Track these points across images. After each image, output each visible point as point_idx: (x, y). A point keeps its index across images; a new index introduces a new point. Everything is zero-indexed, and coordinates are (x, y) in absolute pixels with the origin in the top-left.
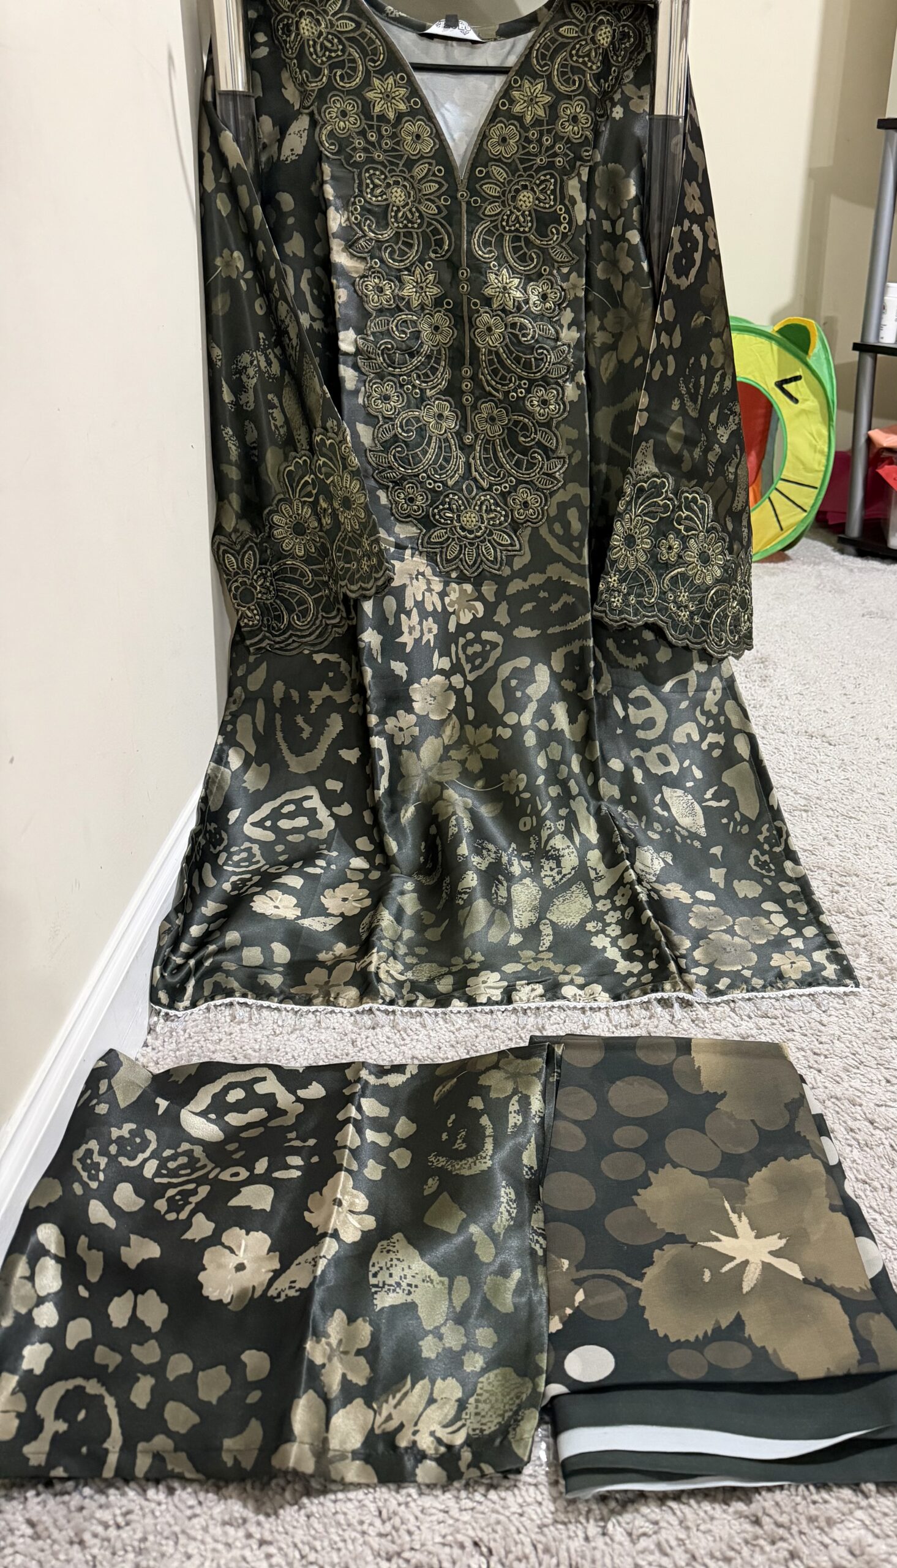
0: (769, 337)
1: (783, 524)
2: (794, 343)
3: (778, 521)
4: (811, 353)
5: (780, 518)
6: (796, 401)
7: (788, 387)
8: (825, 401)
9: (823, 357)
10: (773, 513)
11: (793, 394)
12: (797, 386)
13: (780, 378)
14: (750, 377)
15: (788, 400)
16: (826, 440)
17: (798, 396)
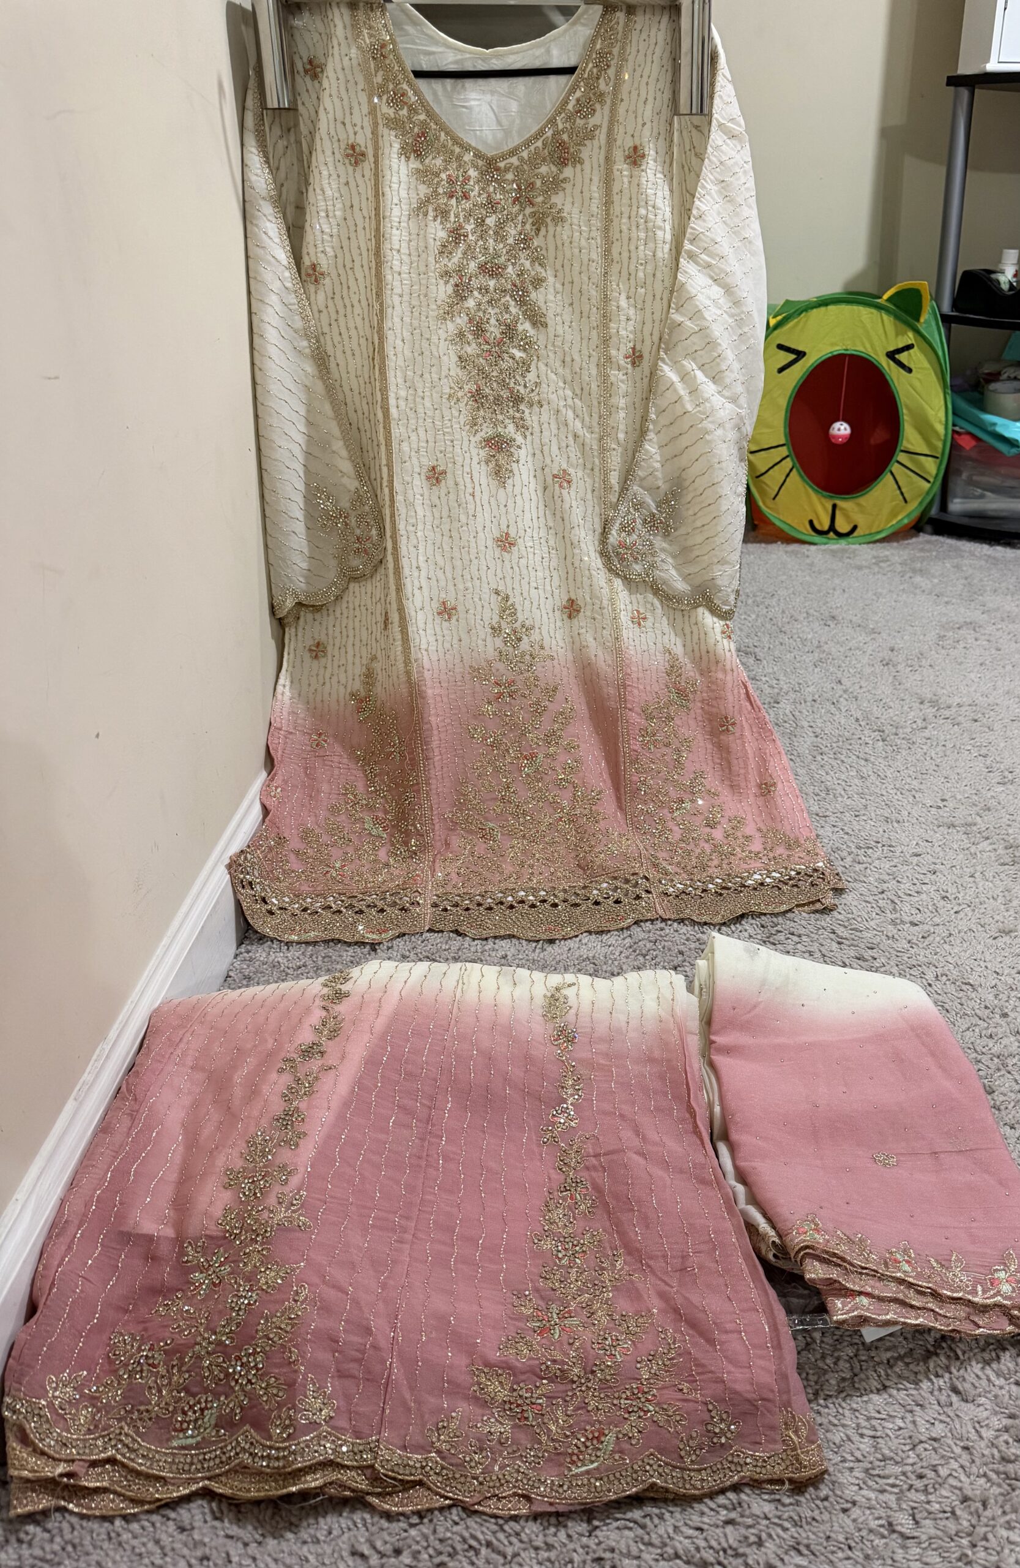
0: (879, 307)
1: (906, 495)
2: (906, 312)
3: (902, 494)
4: (922, 320)
5: (904, 490)
6: (910, 371)
7: (903, 357)
8: (937, 366)
9: (933, 323)
10: (896, 487)
11: (906, 363)
12: (910, 355)
13: (891, 349)
14: (862, 349)
15: (901, 370)
16: (943, 408)
17: (912, 366)
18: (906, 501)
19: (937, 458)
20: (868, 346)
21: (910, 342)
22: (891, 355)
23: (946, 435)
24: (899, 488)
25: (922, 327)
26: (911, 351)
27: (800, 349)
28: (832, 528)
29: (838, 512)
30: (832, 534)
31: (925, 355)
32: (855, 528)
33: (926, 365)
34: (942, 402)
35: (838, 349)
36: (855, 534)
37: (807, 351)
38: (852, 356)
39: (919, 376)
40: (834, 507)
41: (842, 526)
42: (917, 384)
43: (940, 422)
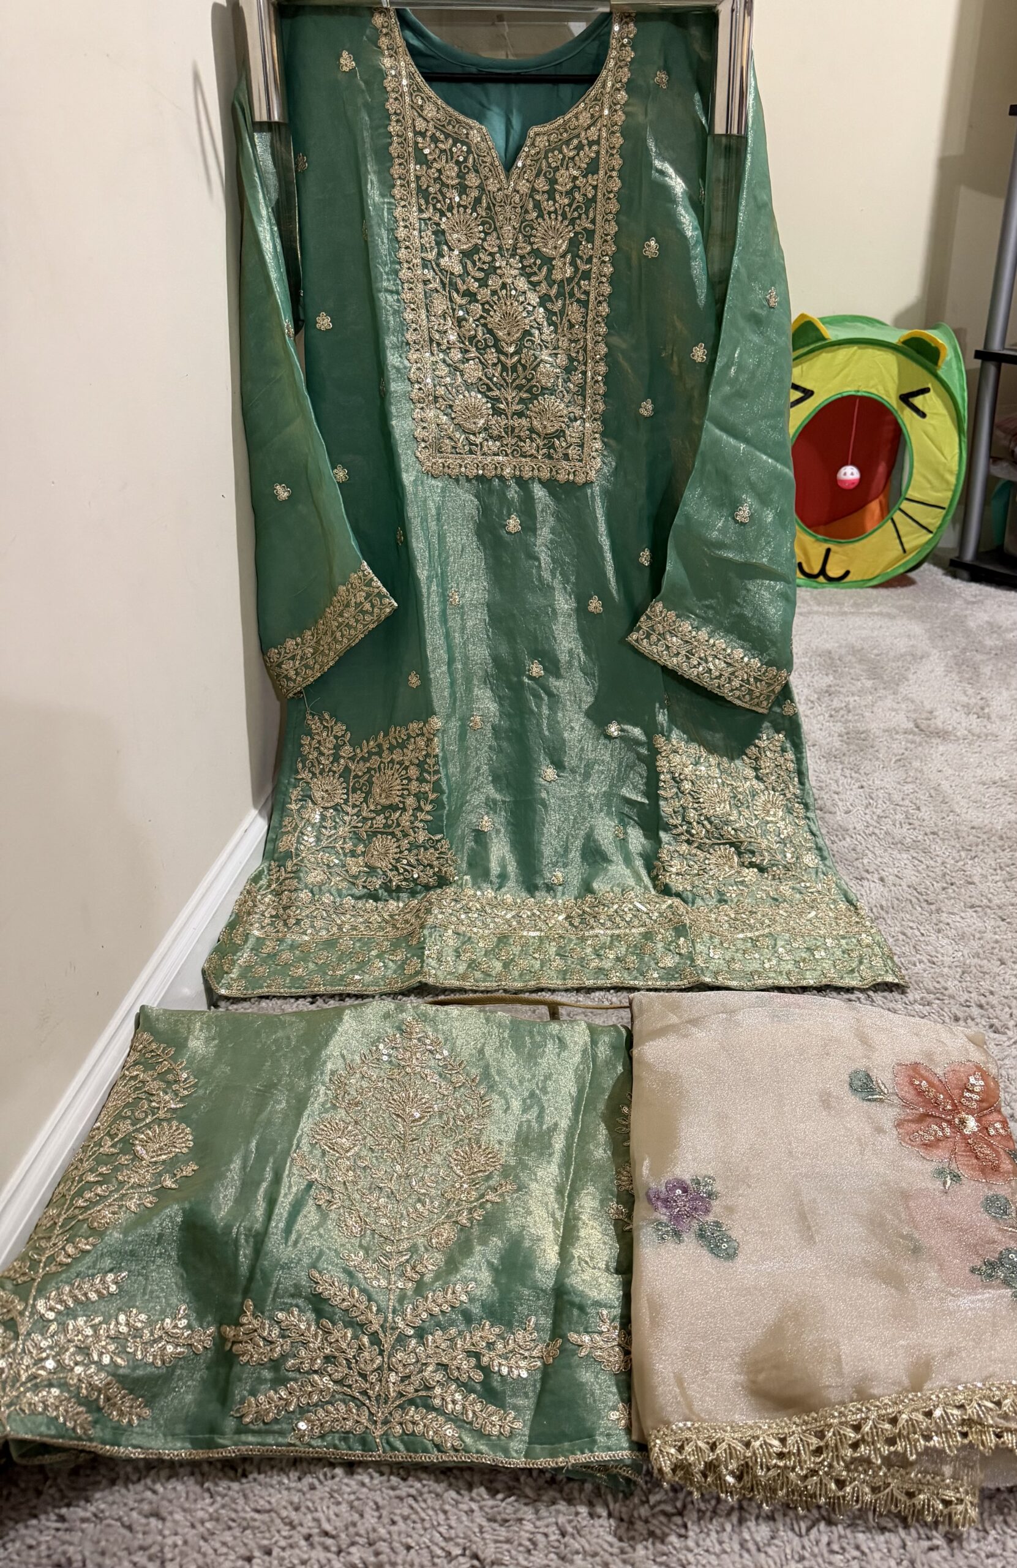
0: (894, 349)
1: (907, 547)
2: (920, 355)
3: (902, 543)
4: (940, 363)
5: (904, 540)
6: (922, 416)
7: (916, 401)
8: (953, 411)
9: (953, 365)
10: (895, 535)
11: (920, 407)
12: (925, 399)
13: (906, 391)
14: (873, 391)
15: (915, 415)
16: (956, 458)
17: (926, 411)
18: (904, 551)
19: (943, 508)
20: (880, 388)
21: (925, 386)
22: (906, 398)
23: (956, 486)
24: (899, 537)
25: (940, 372)
26: (927, 395)
27: (809, 387)
28: (823, 572)
29: (831, 554)
30: (821, 579)
31: (943, 401)
32: (847, 573)
33: (944, 411)
34: (957, 451)
35: (849, 390)
36: (848, 579)
37: (815, 390)
38: (862, 398)
39: (933, 422)
40: (828, 551)
41: (833, 571)
42: (930, 430)
43: (951, 472)
